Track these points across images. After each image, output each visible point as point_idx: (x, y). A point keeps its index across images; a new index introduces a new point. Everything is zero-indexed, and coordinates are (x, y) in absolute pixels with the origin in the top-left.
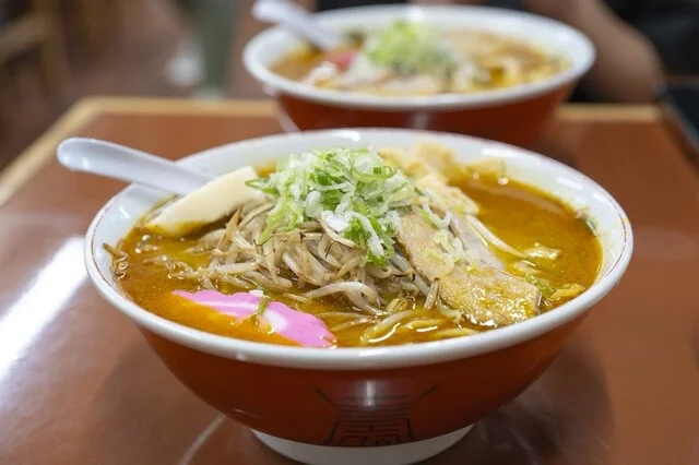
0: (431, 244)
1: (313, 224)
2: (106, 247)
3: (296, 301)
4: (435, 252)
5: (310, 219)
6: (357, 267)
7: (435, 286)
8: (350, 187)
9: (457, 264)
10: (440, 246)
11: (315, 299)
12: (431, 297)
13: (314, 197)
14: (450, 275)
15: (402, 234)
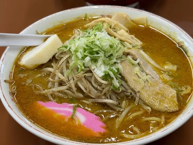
0: (134, 74)
1: (88, 69)
2: (5, 81)
3: (86, 103)
4: (136, 78)
5: (86, 67)
6: (108, 91)
7: (138, 95)
8: (101, 54)
9: (145, 82)
10: (137, 74)
11: (93, 103)
12: (137, 99)
13: (88, 59)
14: (143, 88)
15: (123, 72)
